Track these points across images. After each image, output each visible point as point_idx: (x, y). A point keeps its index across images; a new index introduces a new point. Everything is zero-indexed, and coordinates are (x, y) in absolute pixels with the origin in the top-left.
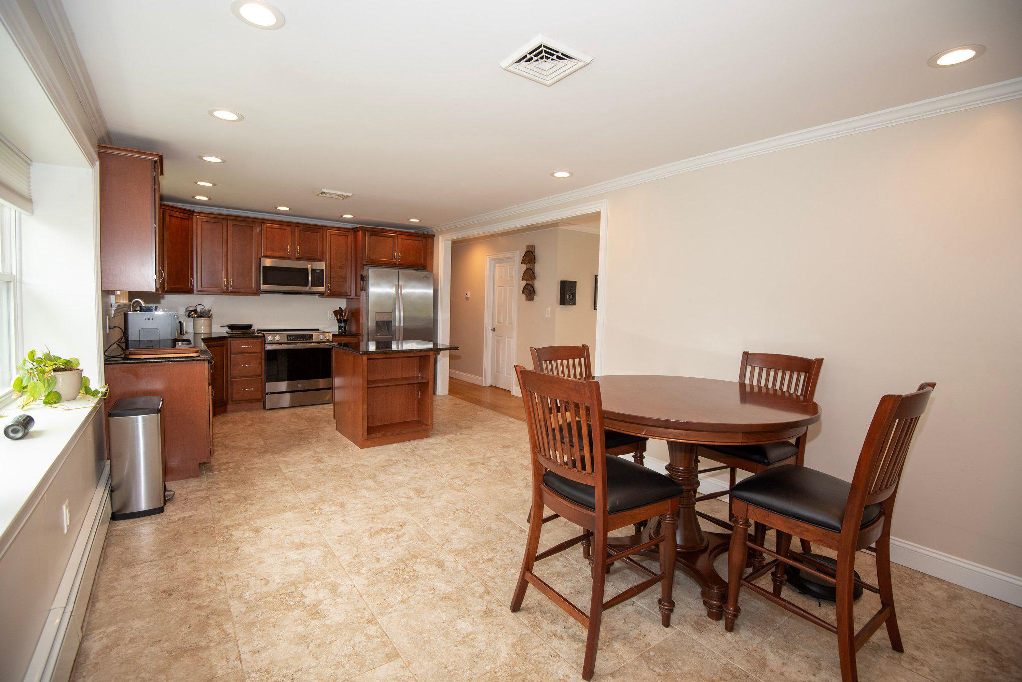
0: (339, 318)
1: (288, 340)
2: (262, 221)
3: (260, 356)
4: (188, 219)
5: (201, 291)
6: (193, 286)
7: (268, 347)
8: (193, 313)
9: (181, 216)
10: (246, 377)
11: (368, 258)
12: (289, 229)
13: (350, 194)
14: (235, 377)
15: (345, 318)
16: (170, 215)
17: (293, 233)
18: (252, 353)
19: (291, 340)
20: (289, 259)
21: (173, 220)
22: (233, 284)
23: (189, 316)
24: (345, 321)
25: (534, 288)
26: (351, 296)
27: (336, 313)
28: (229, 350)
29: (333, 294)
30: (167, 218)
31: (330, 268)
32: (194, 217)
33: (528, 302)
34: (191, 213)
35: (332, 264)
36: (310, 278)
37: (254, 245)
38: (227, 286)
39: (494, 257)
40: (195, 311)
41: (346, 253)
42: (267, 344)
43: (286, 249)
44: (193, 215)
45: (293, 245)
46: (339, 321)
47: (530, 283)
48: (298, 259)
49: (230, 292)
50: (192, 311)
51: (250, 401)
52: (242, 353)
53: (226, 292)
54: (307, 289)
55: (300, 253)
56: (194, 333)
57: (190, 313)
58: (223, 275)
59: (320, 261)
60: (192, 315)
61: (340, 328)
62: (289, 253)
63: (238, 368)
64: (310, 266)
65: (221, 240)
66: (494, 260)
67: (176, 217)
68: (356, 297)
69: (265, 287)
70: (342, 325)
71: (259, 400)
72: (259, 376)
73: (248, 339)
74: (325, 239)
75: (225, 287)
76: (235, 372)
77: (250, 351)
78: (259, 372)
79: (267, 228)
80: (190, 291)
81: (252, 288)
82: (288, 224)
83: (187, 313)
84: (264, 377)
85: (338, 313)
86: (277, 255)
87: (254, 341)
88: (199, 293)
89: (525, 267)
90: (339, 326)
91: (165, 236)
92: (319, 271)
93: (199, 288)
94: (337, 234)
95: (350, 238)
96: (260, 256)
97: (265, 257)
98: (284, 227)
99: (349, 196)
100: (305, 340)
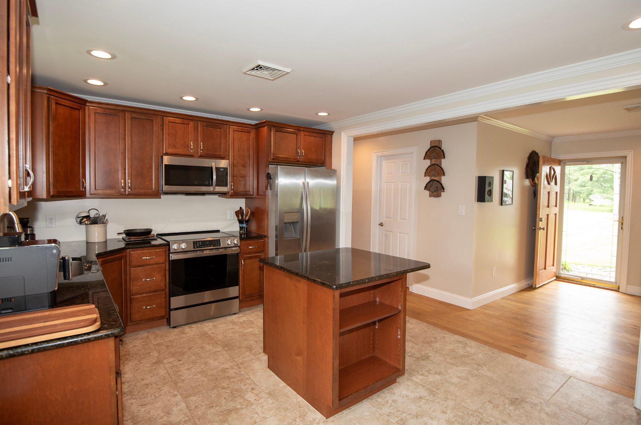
0: (240, 218)
1: (194, 248)
2: (163, 114)
3: (163, 268)
4: (79, 110)
5: (94, 194)
6: (85, 188)
7: (173, 257)
8: (85, 219)
9: (71, 106)
10: (147, 293)
11: (273, 155)
12: (191, 124)
13: (288, 70)
14: (136, 294)
15: (247, 219)
16: (56, 103)
17: (196, 128)
18: (154, 264)
19: (197, 248)
20: (192, 156)
21: (61, 110)
22: (131, 184)
23: (81, 223)
24: (247, 222)
25: (441, 184)
26: (253, 195)
27: (237, 213)
28: (128, 263)
29: (235, 195)
30: (54, 106)
31: (233, 165)
32: (87, 108)
33: (433, 198)
34: (83, 102)
35: (235, 161)
36: (214, 177)
37: (155, 140)
38: (124, 188)
39: (380, 154)
40: (88, 217)
41: (249, 151)
42: (171, 253)
43: (188, 146)
44: (85, 105)
45: (196, 141)
46: (241, 222)
47: (436, 178)
48: (201, 156)
49: (129, 194)
50: (84, 217)
51: (152, 319)
52: (143, 266)
53: (123, 195)
54: (211, 189)
55: (203, 150)
56: (87, 243)
57: (82, 220)
58: (120, 175)
59: (223, 158)
60: (85, 222)
61: (241, 228)
62: (192, 150)
63: (139, 284)
64: (214, 164)
65: (118, 135)
66: (381, 156)
67: (65, 106)
68: (259, 197)
69: (166, 188)
70: (244, 225)
71: (162, 318)
72: (163, 290)
73: (150, 248)
74: (228, 135)
75: (123, 188)
76: (135, 287)
77: (152, 262)
78: (162, 285)
79: (169, 122)
80: (81, 195)
81: (152, 189)
82: (191, 118)
83: (79, 220)
84: (167, 290)
85: (239, 213)
86: (180, 153)
87: (157, 250)
88: (93, 196)
89: (428, 163)
90: (240, 227)
91: (51, 129)
92: (222, 170)
93: (93, 191)
94: (240, 130)
95: (253, 134)
96: (161, 154)
97: (167, 154)
98: (186, 122)
99: (288, 73)
100: (212, 246)
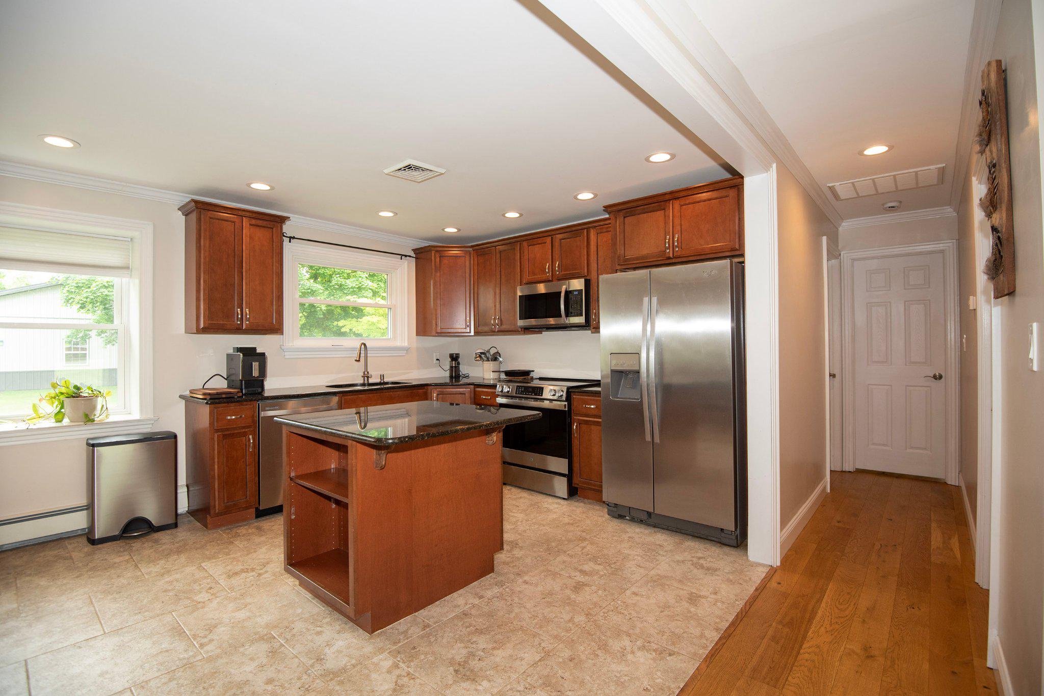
1: (517, 393)
2: (523, 239)
11: (619, 257)
16: (441, 256)
19: (520, 393)
20: (549, 281)
30: (437, 259)
34: (467, 248)
36: (562, 305)
37: (518, 271)
42: (498, 396)
43: (545, 269)
45: (553, 261)
48: (558, 279)
49: (498, 331)
53: (494, 332)
54: (562, 321)
55: (559, 271)
58: (493, 311)
59: (583, 277)
62: (548, 273)
64: (564, 287)
75: (493, 325)
86: (538, 279)
92: (576, 293)
100: (533, 394)
